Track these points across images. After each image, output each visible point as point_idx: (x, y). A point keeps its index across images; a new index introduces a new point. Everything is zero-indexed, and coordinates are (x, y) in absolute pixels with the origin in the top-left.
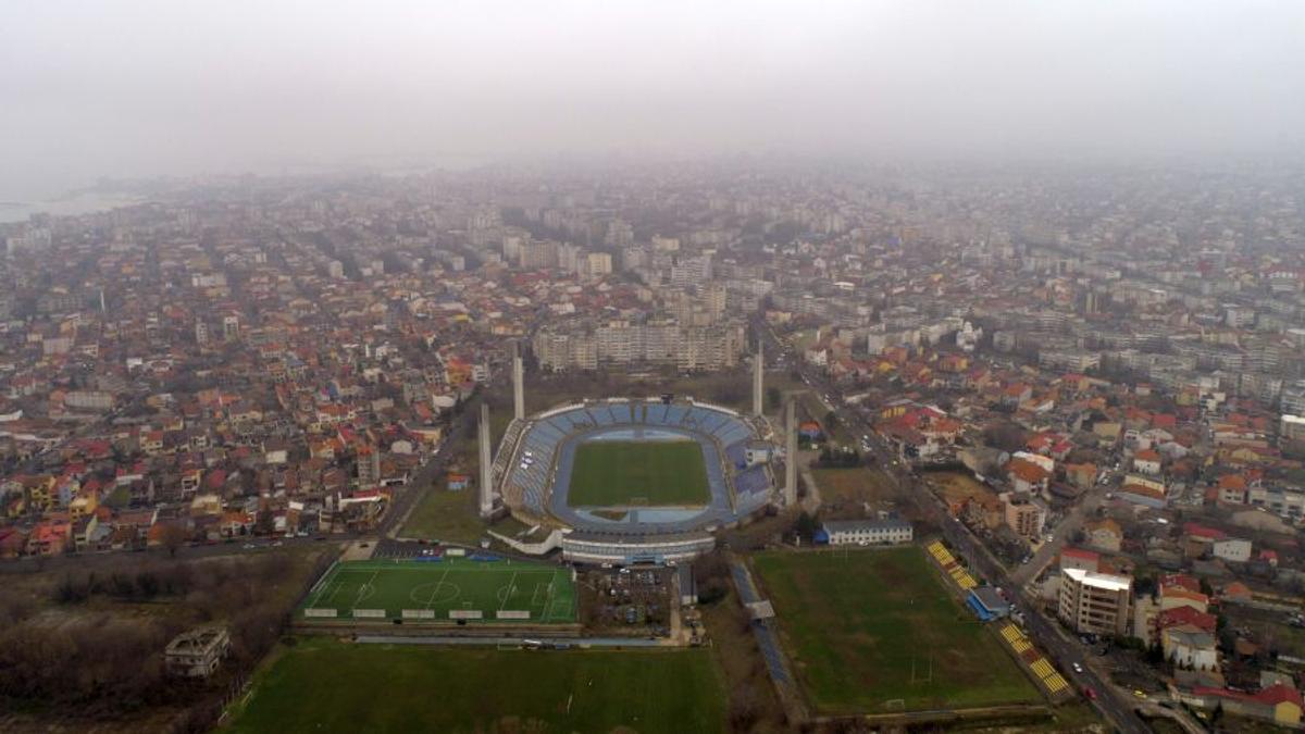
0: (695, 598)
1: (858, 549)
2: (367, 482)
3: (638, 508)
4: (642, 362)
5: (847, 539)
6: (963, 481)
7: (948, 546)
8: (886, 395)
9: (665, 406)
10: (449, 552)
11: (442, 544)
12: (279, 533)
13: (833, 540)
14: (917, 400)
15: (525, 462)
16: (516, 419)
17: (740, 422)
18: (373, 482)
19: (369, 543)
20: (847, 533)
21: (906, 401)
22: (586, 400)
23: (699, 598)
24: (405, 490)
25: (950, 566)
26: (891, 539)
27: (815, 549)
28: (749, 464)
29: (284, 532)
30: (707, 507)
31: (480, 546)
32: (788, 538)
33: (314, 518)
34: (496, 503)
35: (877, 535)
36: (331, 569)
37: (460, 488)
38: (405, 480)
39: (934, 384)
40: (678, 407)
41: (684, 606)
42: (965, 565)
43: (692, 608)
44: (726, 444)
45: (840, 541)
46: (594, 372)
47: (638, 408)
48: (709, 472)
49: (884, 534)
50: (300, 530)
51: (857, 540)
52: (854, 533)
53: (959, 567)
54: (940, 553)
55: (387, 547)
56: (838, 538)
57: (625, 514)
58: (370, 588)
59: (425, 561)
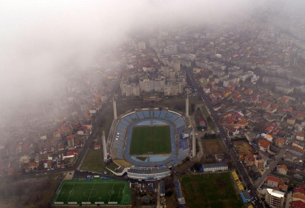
0: (164, 194)
1: (212, 173)
2: (71, 147)
3: (150, 155)
4: (154, 92)
5: (209, 170)
6: (245, 145)
7: (237, 173)
8: (226, 107)
9: (160, 111)
10: (95, 176)
11: (93, 172)
12: (45, 169)
13: (205, 170)
14: (236, 109)
15: (117, 137)
16: (114, 120)
17: (182, 118)
18: (73, 147)
19: (72, 173)
20: (209, 168)
21: (232, 110)
22: (136, 109)
23: (165, 194)
24: (82, 150)
25: (237, 181)
26: (222, 169)
27: (200, 174)
28: (183, 137)
29: (47, 169)
30: (170, 155)
31: (104, 173)
32: (192, 169)
33: (55, 163)
34: (108, 157)
35: (218, 168)
36: (61, 184)
37: (98, 149)
38: (82, 146)
39: (242, 101)
40: (163, 112)
41: (161, 196)
42: (241, 181)
43: (163, 197)
44: (177, 127)
45: (207, 170)
46: (139, 97)
47: (152, 112)
48: (172, 139)
49: (220, 168)
50: (52, 168)
51: (212, 170)
52: (211, 168)
53: (240, 181)
54: (235, 176)
55: (78, 174)
56: (206, 170)
57: (146, 158)
58: (72, 191)
59: (88, 180)
